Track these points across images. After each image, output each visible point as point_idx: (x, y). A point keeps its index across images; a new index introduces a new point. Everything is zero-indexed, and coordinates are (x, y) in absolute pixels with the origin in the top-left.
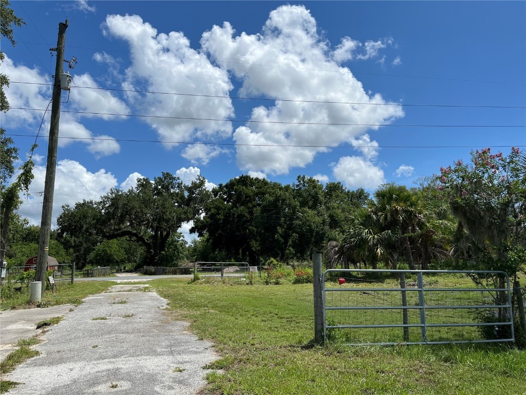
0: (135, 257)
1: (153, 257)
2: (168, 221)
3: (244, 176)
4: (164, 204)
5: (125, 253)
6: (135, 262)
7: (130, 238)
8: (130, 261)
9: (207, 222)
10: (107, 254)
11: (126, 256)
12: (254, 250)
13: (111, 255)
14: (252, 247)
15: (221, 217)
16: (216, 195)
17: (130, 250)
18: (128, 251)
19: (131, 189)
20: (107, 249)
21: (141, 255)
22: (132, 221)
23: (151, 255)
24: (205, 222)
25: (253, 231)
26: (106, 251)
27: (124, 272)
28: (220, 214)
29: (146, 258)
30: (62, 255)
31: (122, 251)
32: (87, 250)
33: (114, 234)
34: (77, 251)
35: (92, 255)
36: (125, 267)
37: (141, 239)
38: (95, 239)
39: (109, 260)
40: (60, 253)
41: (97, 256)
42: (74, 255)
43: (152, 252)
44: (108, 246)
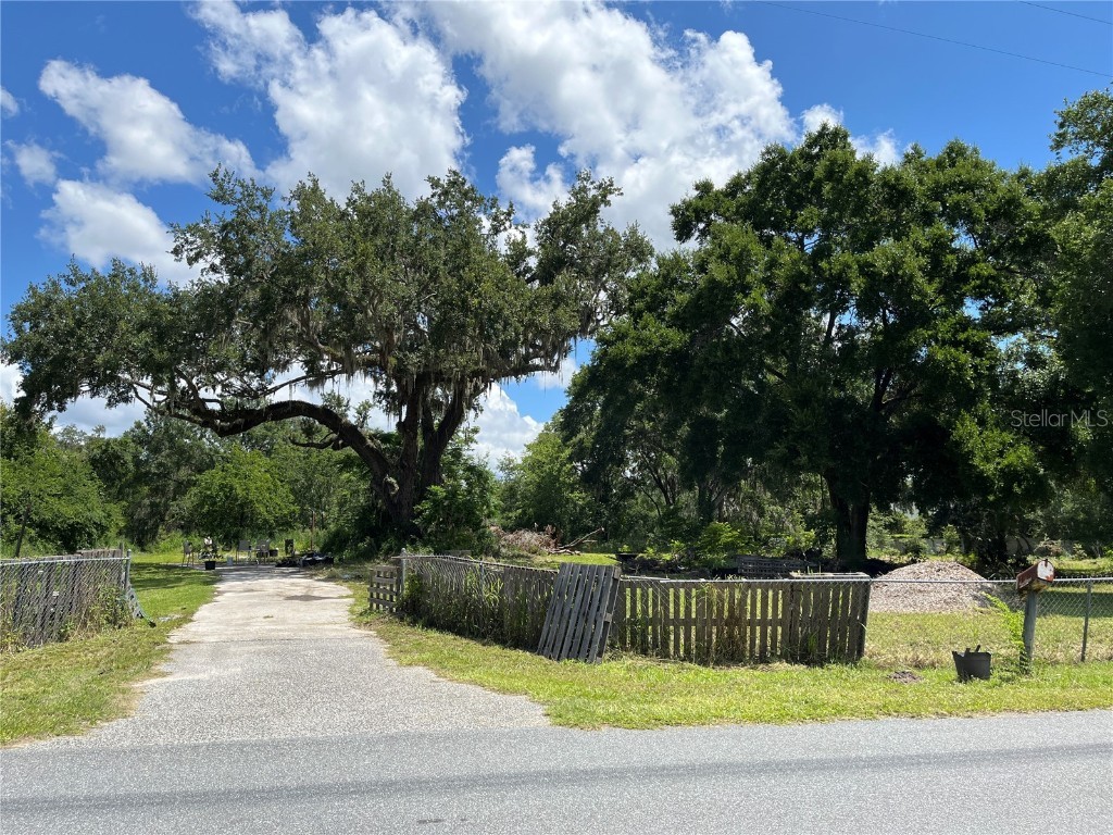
1: (395, 509)
5: (292, 497)
7: (308, 430)
8: (306, 521)
10: (237, 500)
11: (296, 508)
13: (246, 503)
16: (683, 234)
17: (308, 488)
18: (301, 494)
20: (236, 483)
23: (389, 500)
26: (232, 488)
27: (284, 563)
28: (750, 287)
29: (365, 512)
30: (84, 500)
31: (284, 490)
32: (182, 488)
33: (239, 412)
34: (155, 491)
35: (187, 502)
36: (289, 543)
37: (350, 435)
38: (208, 455)
39: (243, 517)
40: (80, 490)
41: (201, 505)
42: (147, 502)
43: (391, 485)
44: (236, 475)
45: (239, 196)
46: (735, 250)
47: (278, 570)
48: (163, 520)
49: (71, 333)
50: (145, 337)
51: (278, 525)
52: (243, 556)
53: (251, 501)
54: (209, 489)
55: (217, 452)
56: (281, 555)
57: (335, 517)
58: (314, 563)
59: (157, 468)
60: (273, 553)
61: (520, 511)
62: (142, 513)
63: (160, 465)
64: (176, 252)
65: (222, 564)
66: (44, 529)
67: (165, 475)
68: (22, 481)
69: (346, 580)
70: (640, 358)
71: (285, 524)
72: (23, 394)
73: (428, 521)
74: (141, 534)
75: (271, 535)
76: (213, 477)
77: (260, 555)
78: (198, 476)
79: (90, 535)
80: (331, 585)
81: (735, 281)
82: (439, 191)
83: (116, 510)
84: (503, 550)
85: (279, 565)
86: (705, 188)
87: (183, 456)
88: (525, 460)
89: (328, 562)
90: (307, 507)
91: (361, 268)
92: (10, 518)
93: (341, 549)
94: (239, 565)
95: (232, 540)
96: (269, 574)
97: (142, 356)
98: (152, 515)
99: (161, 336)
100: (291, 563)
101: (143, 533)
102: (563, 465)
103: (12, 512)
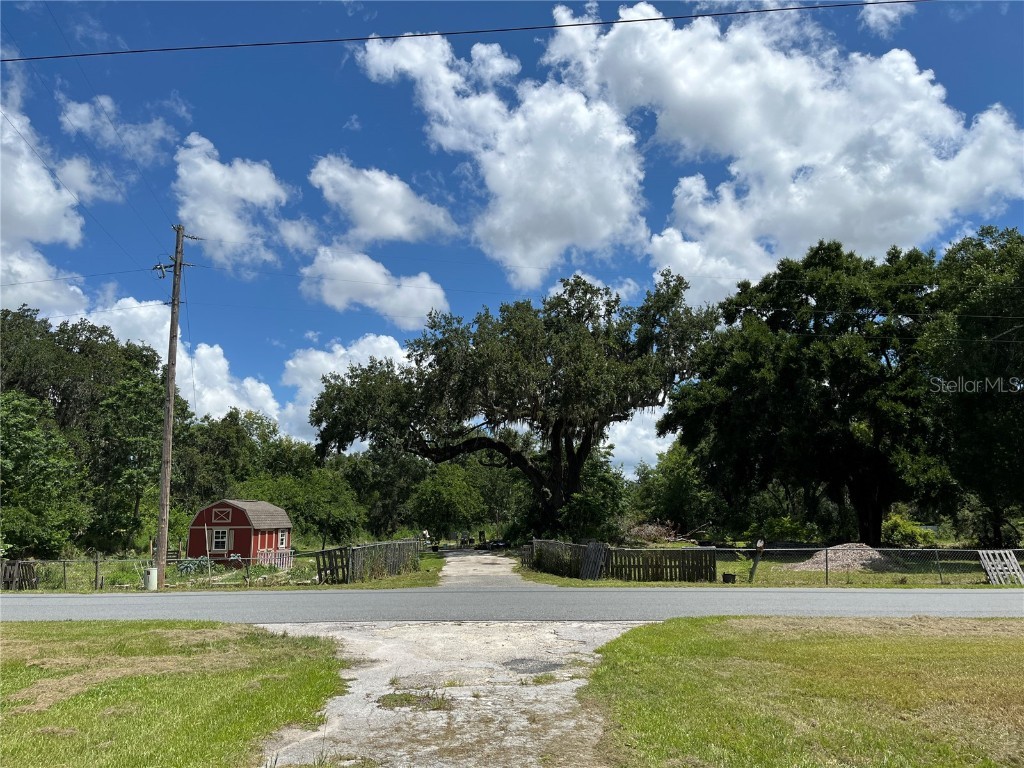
0: (506, 508)
1: (550, 510)
2: (594, 396)
3: (826, 242)
4: (578, 347)
5: (482, 499)
6: (505, 519)
7: (491, 456)
8: (492, 517)
9: (714, 397)
10: (443, 502)
11: (486, 507)
12: (912, 481)
13: (450, 504)
14: (901, 472)
15: (767, 374)
16: (730, 319)
17: (494, 492)
18: (488, 496)
19: (483, 312)
20: (441, 488)
21: (519, 502)
22: (490, 407)
23: (545, 503)
24: (708, 397)
25: (898, 416)
26: (440, 494)
27: (479, 548)
28: (762, 365)
29: (533, 510)
30: (345, 504)
31: (476, 494)
32: (405, 494)
33: (447, 447)
34: (385, 496)
35: (410, 504)
36: (482, 534)
37: (517, 459)
38: (420, 467)
39: (448, 515)
40: (342, 498)
41: (420, 506)
42: (379, 504)
43: (547, 492)
44: (443, 483)
45: (444, 324)
46: (752, 341)
47: (476, 552)
48: (391, 517)
49: (354, 410)
50: (394, 409)
51: (474, 520)
52: (453, 544)
53: (454, 503)
54: (424, 495)
55: (427, 465)
56: (477, 543)
57: (512, 515)
58: (498, 547)
59: (385, 478)
60: (472, 541)
61: (653, 508)
62: (377, 512)
63: (388, 475)
64: (409, 356)
65: (442, 548)
66: (322, 525)
67: (391, 484)
68: (307, 492)
69: (516, 557)
70: (698, 411)
71: (479, 519)
72: (319, 442)
73: (567, 519)
74: (377, 527)
75: (469, 528)
76: (427, 485)
77: (463, 542)
78: (416, 486)
79: (348, 529)
80: (507, 559)
81: (750, 362)
82: (569, 287)
83: (363, 510)
84: (628, 539)
85: (476, 549)
86: (744, 286)
87: (403, 470)
88: (658, 467)
89: (507, 546)
90: (493, 505)
91: (515, 368)
92: (301, 519)
93: (515, 539)
94: (451, 549)
95: (441, 532)
96: (471, 553)
97: (392, 420)
98: (384, 513)
99: (403, 407)
100: (484, 548)
101: (378, 527)
102: (689, 469)
103: (302, 514)
